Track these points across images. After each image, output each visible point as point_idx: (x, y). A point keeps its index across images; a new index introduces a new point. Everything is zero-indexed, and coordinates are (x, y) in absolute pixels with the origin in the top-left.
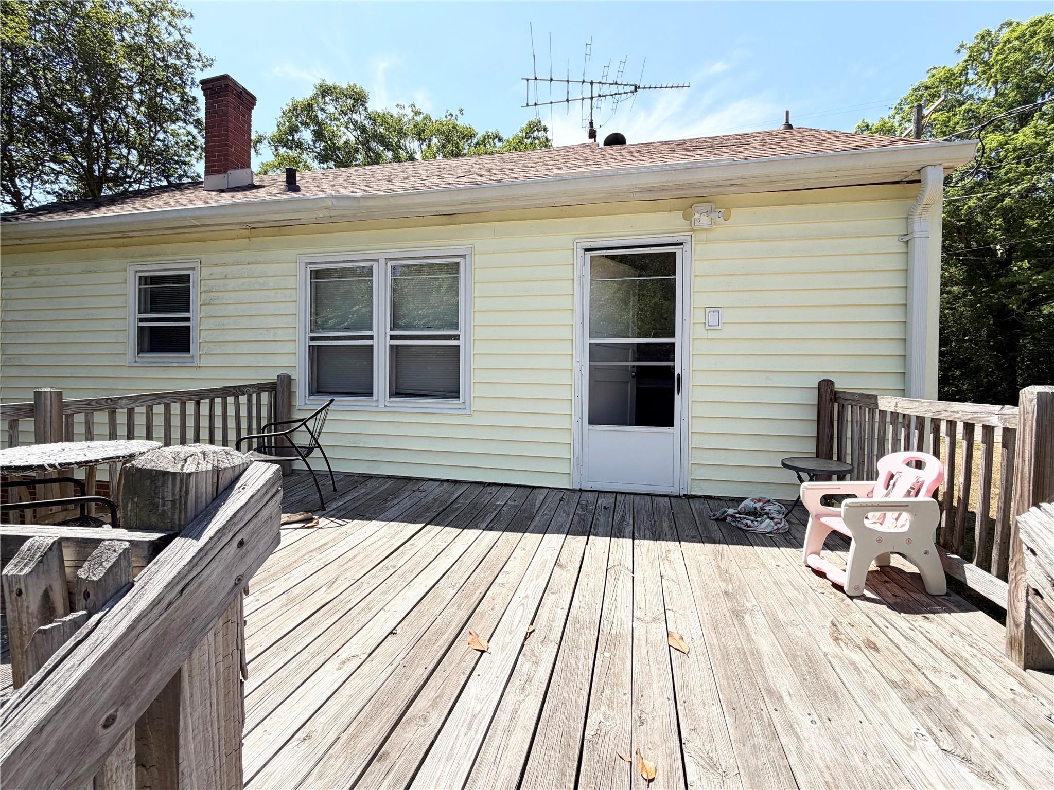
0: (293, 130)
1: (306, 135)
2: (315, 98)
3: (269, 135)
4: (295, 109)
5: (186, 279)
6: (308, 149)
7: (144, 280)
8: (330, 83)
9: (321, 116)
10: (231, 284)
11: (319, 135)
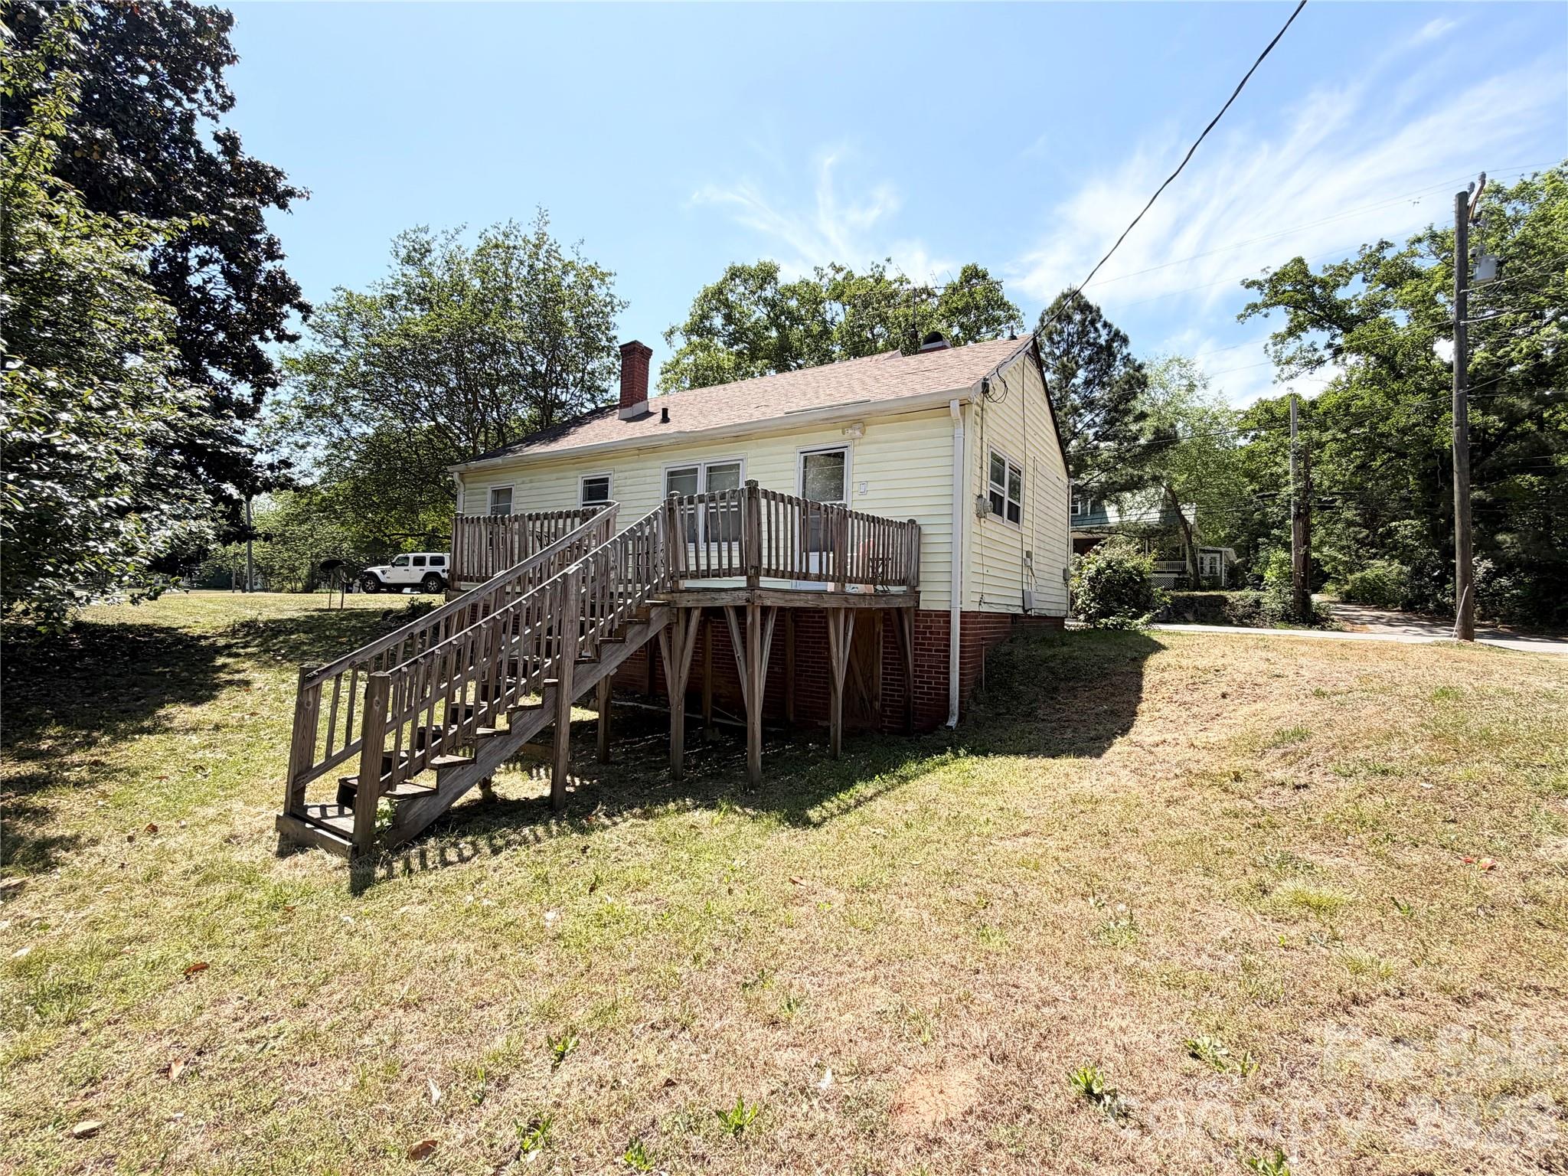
0: (704, 317)
1: (718, 321)
2: (726, 280)
3: (682, 325)
4: (706, 296)
5: (606, 480)
6: (717, 334)
7: (587, 482)
8: (738, 265)
9: (731, 297)
10: (629, 482)
11: (729, 319)
